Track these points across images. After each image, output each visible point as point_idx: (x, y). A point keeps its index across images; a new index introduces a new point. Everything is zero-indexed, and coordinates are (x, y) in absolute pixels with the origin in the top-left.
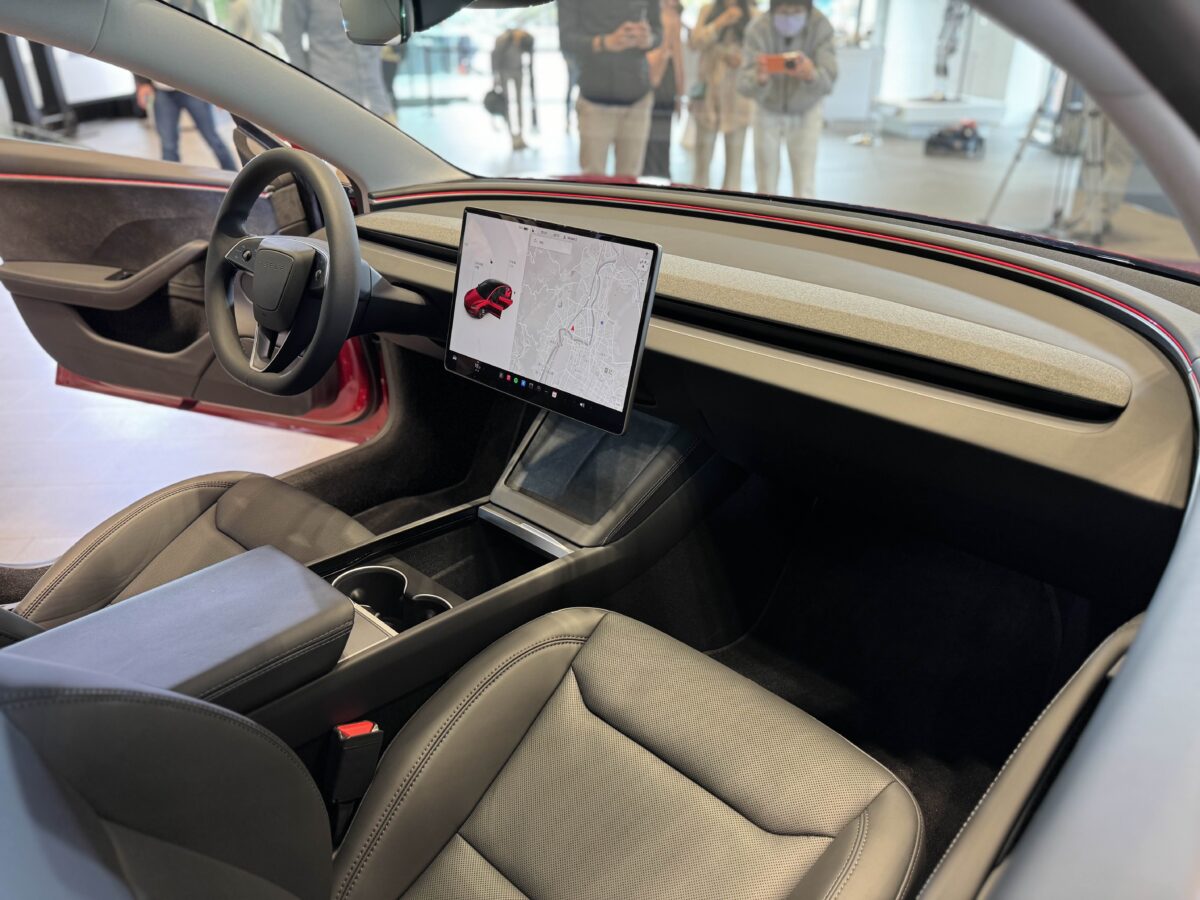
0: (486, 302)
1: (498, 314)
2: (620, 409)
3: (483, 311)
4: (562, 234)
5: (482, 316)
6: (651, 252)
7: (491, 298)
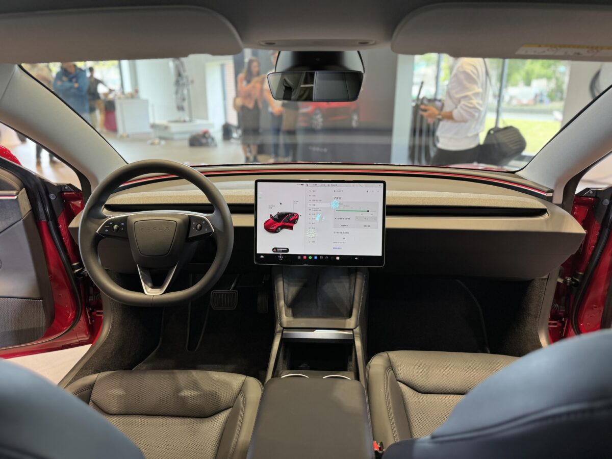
0: (280, 224)
1: (291, 228)
2: (380, 255)
3: (280, 229)
4: (330, 184)
5: (279, 231)
6: (382, 184)
7: (284, 221)
